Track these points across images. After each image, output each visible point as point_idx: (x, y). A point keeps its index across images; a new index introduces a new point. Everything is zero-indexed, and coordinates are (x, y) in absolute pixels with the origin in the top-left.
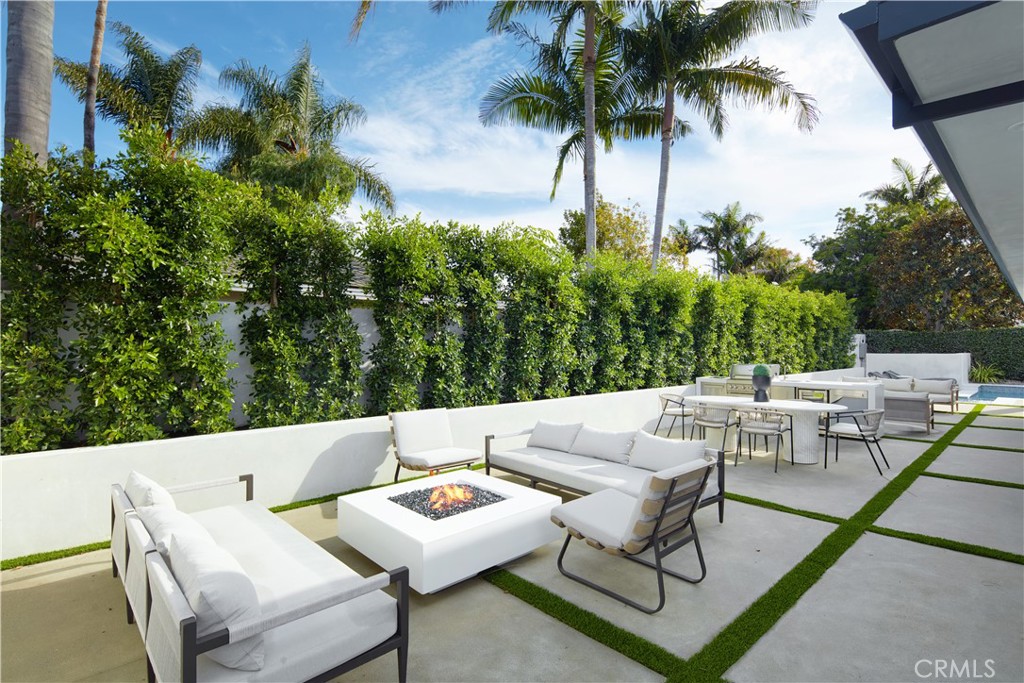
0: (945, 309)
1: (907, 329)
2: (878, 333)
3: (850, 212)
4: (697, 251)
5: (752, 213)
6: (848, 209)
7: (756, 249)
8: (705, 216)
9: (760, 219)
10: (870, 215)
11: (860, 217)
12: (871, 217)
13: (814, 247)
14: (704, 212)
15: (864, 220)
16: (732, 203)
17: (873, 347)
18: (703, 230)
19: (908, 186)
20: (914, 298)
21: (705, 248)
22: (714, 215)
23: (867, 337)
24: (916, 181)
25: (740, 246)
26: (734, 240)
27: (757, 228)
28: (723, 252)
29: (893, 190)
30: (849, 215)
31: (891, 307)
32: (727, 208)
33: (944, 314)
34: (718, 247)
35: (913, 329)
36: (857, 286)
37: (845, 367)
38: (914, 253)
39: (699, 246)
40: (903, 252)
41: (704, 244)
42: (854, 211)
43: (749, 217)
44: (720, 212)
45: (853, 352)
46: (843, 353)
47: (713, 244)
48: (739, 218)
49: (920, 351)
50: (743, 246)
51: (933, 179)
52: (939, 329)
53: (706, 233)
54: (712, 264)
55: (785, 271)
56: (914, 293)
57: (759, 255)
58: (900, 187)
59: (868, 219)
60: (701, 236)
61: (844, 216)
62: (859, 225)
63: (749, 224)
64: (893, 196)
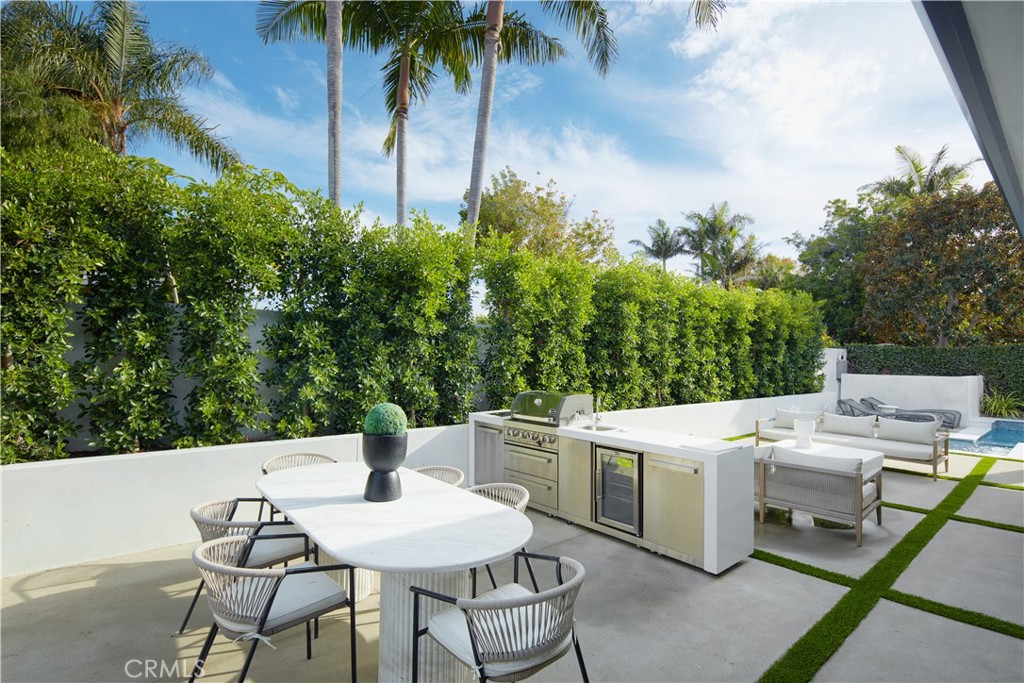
0: (949, 317)
1: (900, 343)
2: (862, 347)
3: (840, 204)
4: (679, 256)
5: (742, 215)
6: (838, 201)
7: (743, 254)
8: (689, 218)
9: (751, 221)
10: (864, 206)
11: (852, 210)
12: (865, 210)
13: (798, 246)
14: (688, 212)
15: (856, 214)
16: (718, 203)
17: (855, 365)
18: (685, 232)
19: (915, 178)
20: (908, 303)
21: (686, 252)
22: (699, 216)
23: (849, 352)
24: (925, 172)
25: (726, 250)
26: (719, 243)
27: (746, 231)
28: (708, 256)
29: (897, 183)
30: (839, 208)
31: (880, 314)
32: (713, 208)
33: (950, 323)
34: (702, 251)
35: (908, 343)
36: (848, 292)
37: (806, 392)
38: (908, 245)
39: (680, 250)
40: (896, 245)
41: (687, 248)
42: (844, 202)
43: (738, 218)
44: (705, 213)
45: (820, 372)
46: (804, 373)
47: (697, 247)
48: (727, 219)
49: (916, 372)
50: (730, 250)
51: (945, 169)
52: (942, 344)
53: (689, 235)
54: (695, 270)
55: (777, 278)
56: (909, 296)
57: (747, 261)
58: (905, 179)
59: (862, 212)
60: (683, 239)
61: (833, 210)
62: (851, 220)
63: (738, 225)
64: (895, 189)
